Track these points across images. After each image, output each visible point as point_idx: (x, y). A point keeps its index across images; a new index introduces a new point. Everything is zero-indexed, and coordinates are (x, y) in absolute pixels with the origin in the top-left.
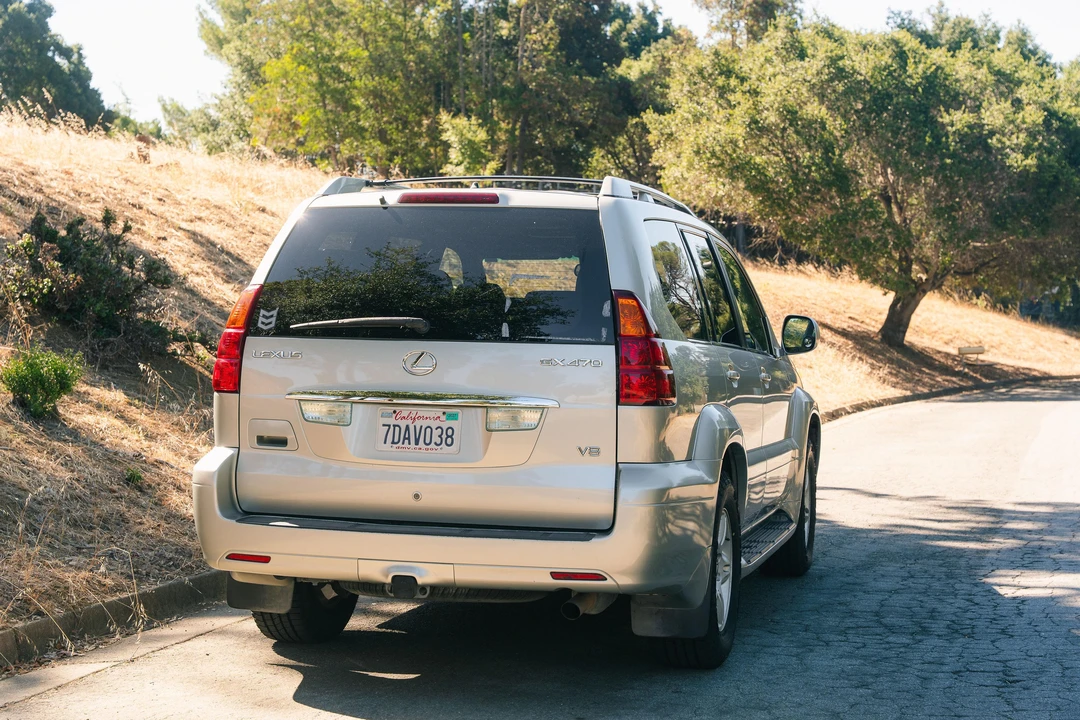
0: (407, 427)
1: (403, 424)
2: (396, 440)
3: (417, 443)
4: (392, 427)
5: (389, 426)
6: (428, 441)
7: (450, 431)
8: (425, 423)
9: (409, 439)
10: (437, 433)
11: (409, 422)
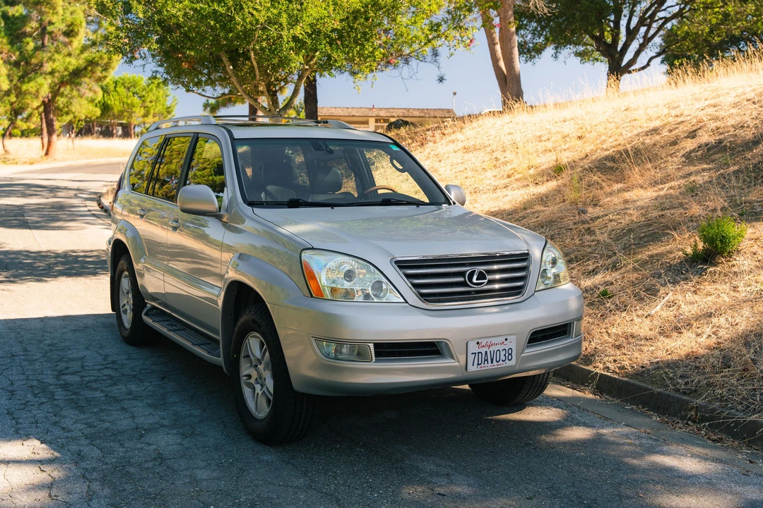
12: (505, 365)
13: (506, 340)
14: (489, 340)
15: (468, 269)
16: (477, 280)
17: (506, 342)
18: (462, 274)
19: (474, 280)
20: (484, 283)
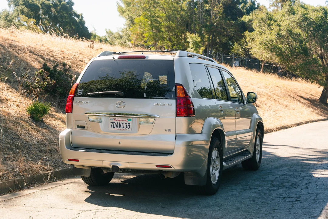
0: (117, 123)
1: (116, 122)
2: (114, 127)
3: (120, 128)
4: (113, 123)
5: (112, 123)
6: (123, 127)
7: (129, 124)
8: (122, 122)
9: (118, 126)
10: (125, 125)
11: (118, 122)
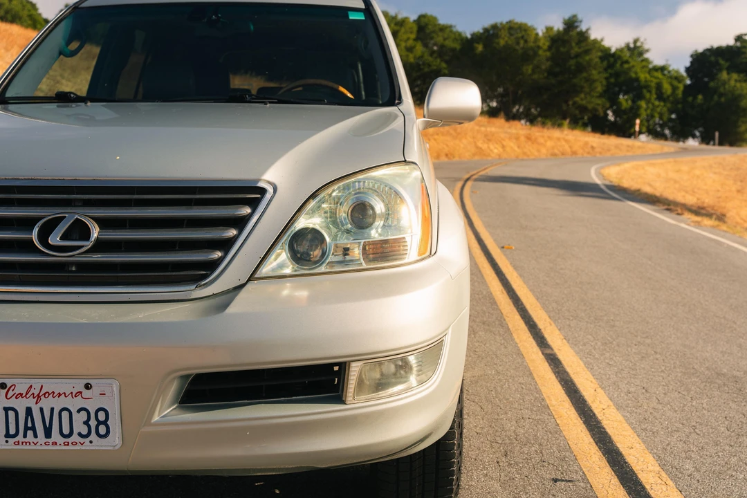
12: (87, 446)
13: (88, 387)
14: (36, 384)
15: (48, 213)
16: (62, 238)
17: (86, 393)
18: (28, 223)
19: (55, 239)
20: (82, 247)
